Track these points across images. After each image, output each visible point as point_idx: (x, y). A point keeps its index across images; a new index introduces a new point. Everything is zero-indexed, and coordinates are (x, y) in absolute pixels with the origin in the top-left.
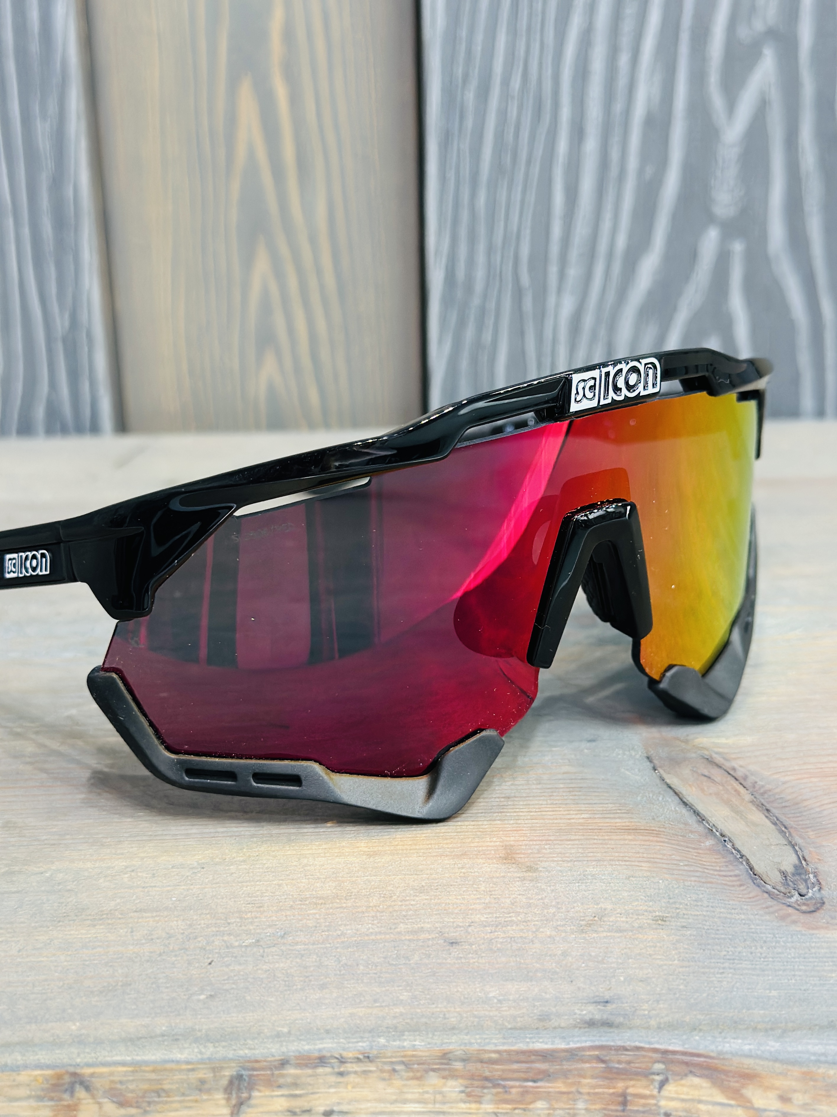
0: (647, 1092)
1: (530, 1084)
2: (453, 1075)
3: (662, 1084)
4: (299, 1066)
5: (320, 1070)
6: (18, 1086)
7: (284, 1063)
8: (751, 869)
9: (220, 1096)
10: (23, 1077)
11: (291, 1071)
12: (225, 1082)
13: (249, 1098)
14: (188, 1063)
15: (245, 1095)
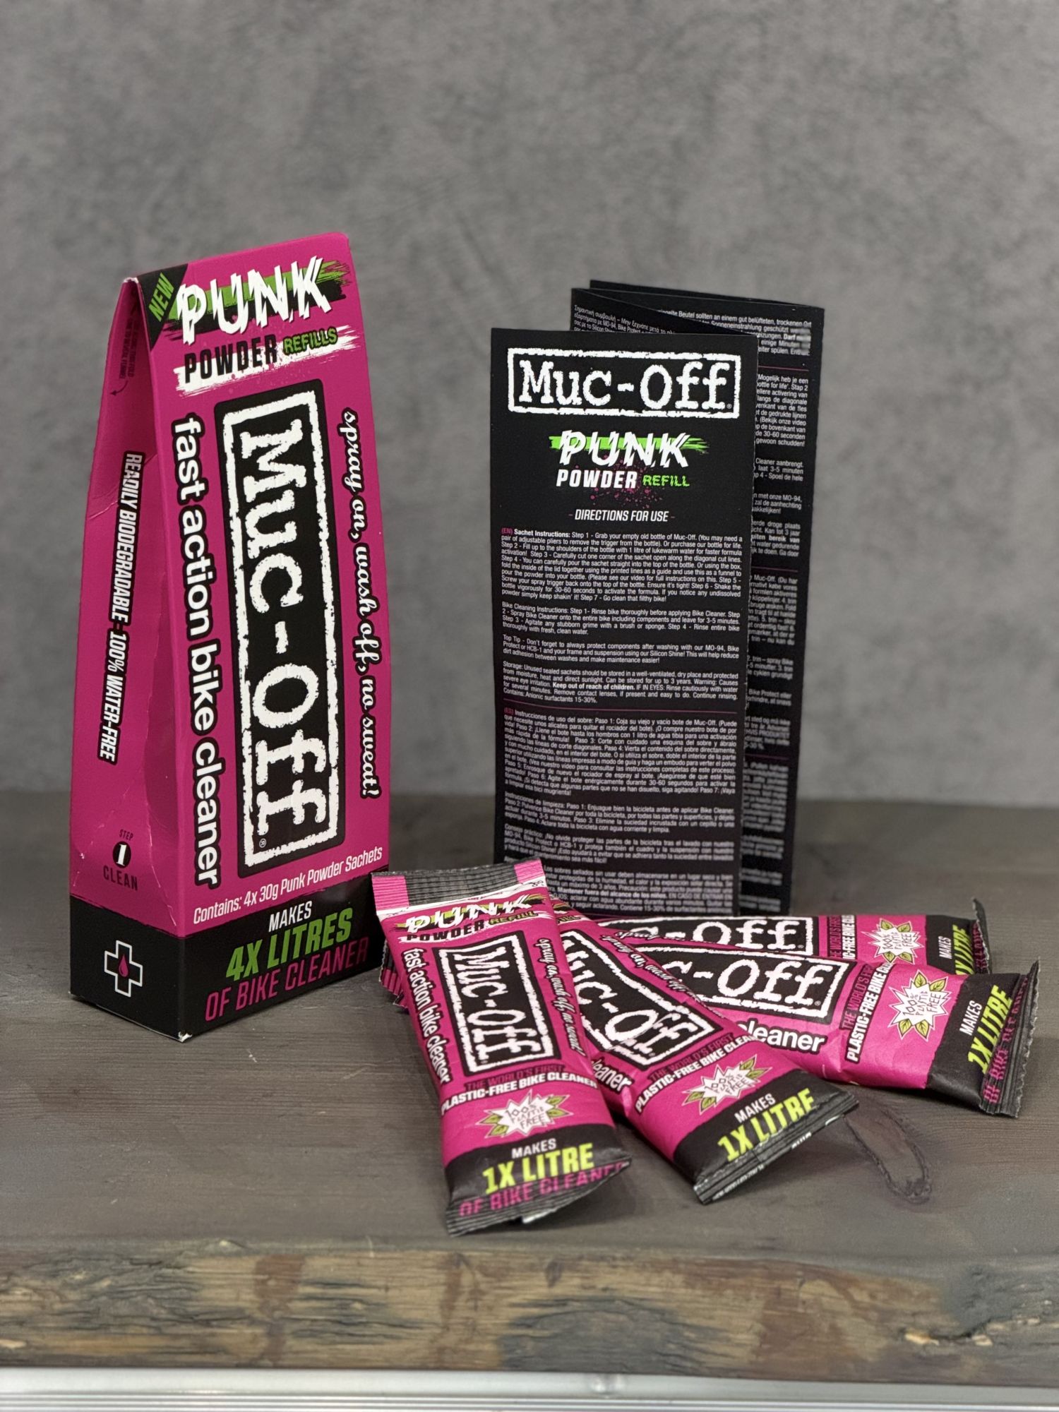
0: (792, 1288)
1: (723, 1280)
2: (678, 1272)
3: (802, 1284)
4: (589, 1260)
5: (602, 1264)
6: (429, 1259)
7: (581, 1258)
8: (889, 1177)
9: (542, 1274)
10: (431, 1254)
11: (585, 1263)
12: (545, 1266)
13: (560, 1276)
14: (525, 1253)
15: (557, 1274)
